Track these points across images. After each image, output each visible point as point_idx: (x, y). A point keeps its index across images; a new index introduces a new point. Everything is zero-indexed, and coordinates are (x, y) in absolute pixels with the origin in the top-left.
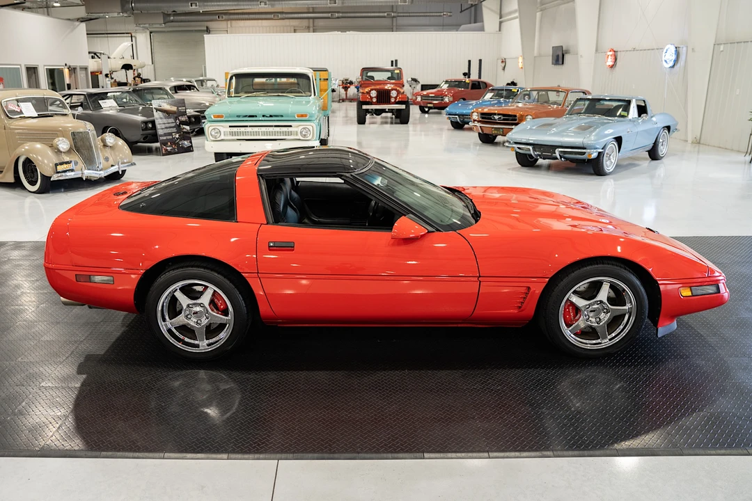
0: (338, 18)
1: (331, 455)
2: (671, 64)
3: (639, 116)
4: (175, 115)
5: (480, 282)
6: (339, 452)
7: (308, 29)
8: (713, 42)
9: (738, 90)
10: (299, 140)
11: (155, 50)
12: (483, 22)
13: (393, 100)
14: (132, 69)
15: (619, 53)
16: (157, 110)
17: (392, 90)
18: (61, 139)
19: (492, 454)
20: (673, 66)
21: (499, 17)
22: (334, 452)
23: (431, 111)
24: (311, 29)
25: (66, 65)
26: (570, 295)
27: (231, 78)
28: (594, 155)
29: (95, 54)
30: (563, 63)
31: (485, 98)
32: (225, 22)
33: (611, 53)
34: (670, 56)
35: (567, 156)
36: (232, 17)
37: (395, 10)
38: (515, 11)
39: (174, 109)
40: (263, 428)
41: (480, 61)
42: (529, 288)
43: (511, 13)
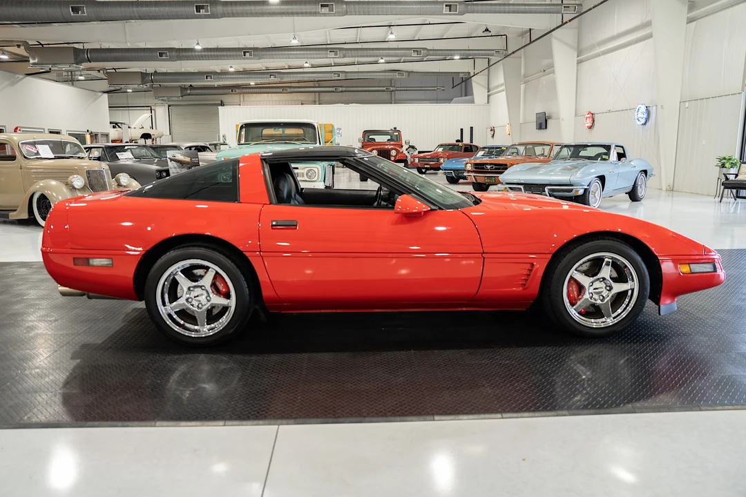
0: (342, 92)
1: (336, 420)
2: (643, 121)
3: (619, 160)
4: (189, 166)
5: (484, 258)
6: (343, 417)
7: (314, 102)
8: (679, 100)
9: (704, 141)
10: (306, 181)
11: (173, 122)
12: (472, 95)
13: (393, 158)
14: (151, 138)
15: (596, 115)
16: (171, 160)
17: (392, 149)
18: (75, 176)
19: (504, 415)
20: (645, 124)
21: (487, 91)
22: (339, 417)
23: (428, 172)
24: (317, 103)
25: (88, 131)
26: (573, 272)
27: (242, 127)
28: (581, 192)
29: (116, 124)
30: (546, 128)
31: (478, 155)
32: (238, 96)
33: (589, 116)
34: (642, 115)
35: (555, 193)
36: (244, 90)
37: (393, 85)
38: (502, 85)
39: (188, 159)
40: (263, 398)
41: (472, 128)
42: (532, 264)
43: (497, 87)
